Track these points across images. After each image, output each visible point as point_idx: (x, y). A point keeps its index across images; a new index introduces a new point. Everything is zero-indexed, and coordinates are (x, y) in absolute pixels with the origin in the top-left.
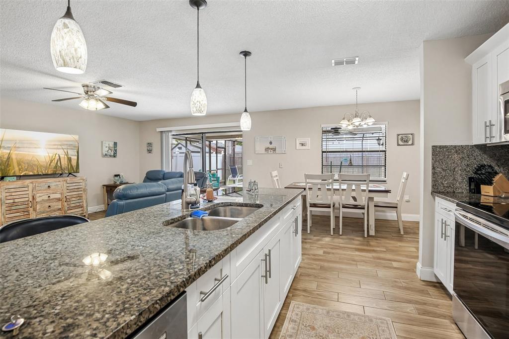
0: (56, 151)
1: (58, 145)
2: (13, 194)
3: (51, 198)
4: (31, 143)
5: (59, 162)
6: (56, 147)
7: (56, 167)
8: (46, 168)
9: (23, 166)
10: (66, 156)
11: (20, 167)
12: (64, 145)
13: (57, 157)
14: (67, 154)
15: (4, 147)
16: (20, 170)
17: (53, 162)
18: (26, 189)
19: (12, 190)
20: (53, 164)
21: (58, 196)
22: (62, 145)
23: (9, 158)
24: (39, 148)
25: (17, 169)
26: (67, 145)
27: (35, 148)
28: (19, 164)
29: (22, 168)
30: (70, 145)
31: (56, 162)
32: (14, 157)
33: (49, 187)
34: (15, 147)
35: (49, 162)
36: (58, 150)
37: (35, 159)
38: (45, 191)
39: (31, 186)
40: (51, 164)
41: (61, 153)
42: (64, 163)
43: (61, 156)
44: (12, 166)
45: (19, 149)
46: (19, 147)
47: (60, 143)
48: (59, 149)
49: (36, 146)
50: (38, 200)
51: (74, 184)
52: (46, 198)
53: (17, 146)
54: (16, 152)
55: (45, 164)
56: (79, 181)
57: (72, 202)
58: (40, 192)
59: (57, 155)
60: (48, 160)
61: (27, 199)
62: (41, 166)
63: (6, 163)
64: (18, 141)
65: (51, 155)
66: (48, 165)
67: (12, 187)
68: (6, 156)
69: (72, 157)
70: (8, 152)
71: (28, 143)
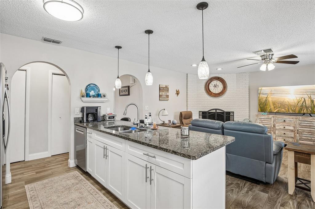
0: (302, 96)
1: (303, 92)
2: (263, 122)
3: (286, 128)
4: (284, 91)
5: (304, 103)
7: (302, 106)
8: (294, 106)
9: (277, 105)
10: (309, 99)
11: (275, 106)
12: (308, 92)
13: (303, 100)
14: (310, 98)
15: (263, 93)
16: (275, 108)
17: (300, 102)
18: (270, 120)
19: (263, 120)
20: (300, 104)
21: (292, 128)
22: (306, 92)
24: (289, 94)
25: (272, 107)
26: (310, 92)
27: (286, 94)
28: (274, 104)
29: (276, 106)
30: (312, 92)
31: (302, 103)
32: (270, 99)
33: (284, 121)
35: (297, 103)
36: (303, 95)
37: (286, 101)
38: (282, 123)
39: (272, 118)
40: (298, 104)
41: (306, 97)
42: (308, 103)
43: (306, 99)
44: (269, 105)
45: (274, 95)
47: (305, 91)
48: (304, 94)
49: (287, 93)
50: (277, 128)
51: (307, 122)
52: (282, 127)
53: (272, 93)
54: (272, 96)
55: (294, 104)
56: (311, 120)
57: (303, 135)
58: (278, 123)
59: (303, 99)
60: (296, 101)
61: (270, 126)
62: (291, 105)
63: (264, 103)
64: (273, 90)
65: (298, 99)
66: (296, 104)
67: (263, 118)
68: (265, 99)
69: (314, 100)
70: (267, 96)
71: (280, 91)
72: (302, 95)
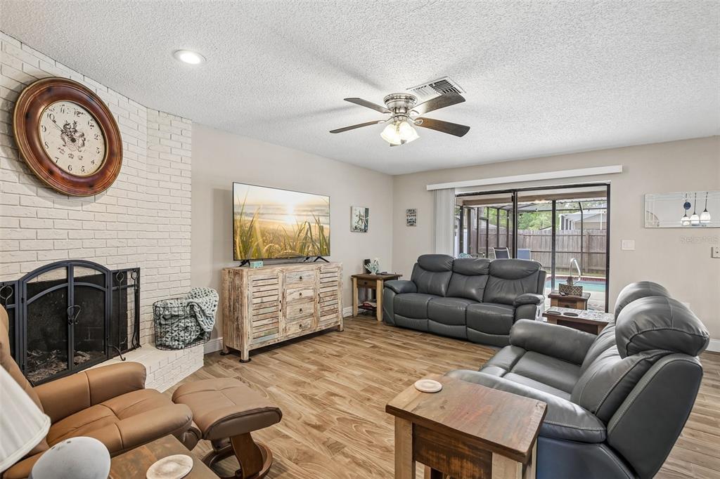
0: (305, 219)
1: (307, 211)
2: (262, 289)
3: (303, 296)
4: (278, 209)
5: (309, 232)
6: (305, 213)
8: (294, 239)
10: (317, 225)
11: (265, 238)
13: (307, 226)
14: (318, 222)
15: (245, 213)
16: (264, 242)
17: (302, 231)
18: (275, 281)
19: (260, 283)
21: (310, 293)
23: (251, 227)
25: (260, 240)
28: (263, 234)
31: (305, 233)
32: (257, 225)
33: (301, 278)
34: (259, 213)
35: (298, 232)
36: (308, 217)
37: (282, 229)
38: (296, 286)
39: (281, 276)
40: (300, 235)
41: (311, 219)
42: (315, 232)
43: (312, 225)
45: (264, 216)
46: (263, 214)
48: (309, 215)
50: (289, 299)
51: (329, 275)
52: (296, 296)
53: (261, 212)
54: (259, 219)
55: (293, 234)
56: (334, 270)
57: (326, 304)
58: (291, 286)
59: (307, 224)
61: (275, 298)
62: (288, 237)
64: (262, 207)
65: (300, 223)
66: (297, 236)
67: (261, 277)
68: (248, 225)
69: (325, 226)
70: (251, 219)
71: (274, 209)
72: (305, 217)
